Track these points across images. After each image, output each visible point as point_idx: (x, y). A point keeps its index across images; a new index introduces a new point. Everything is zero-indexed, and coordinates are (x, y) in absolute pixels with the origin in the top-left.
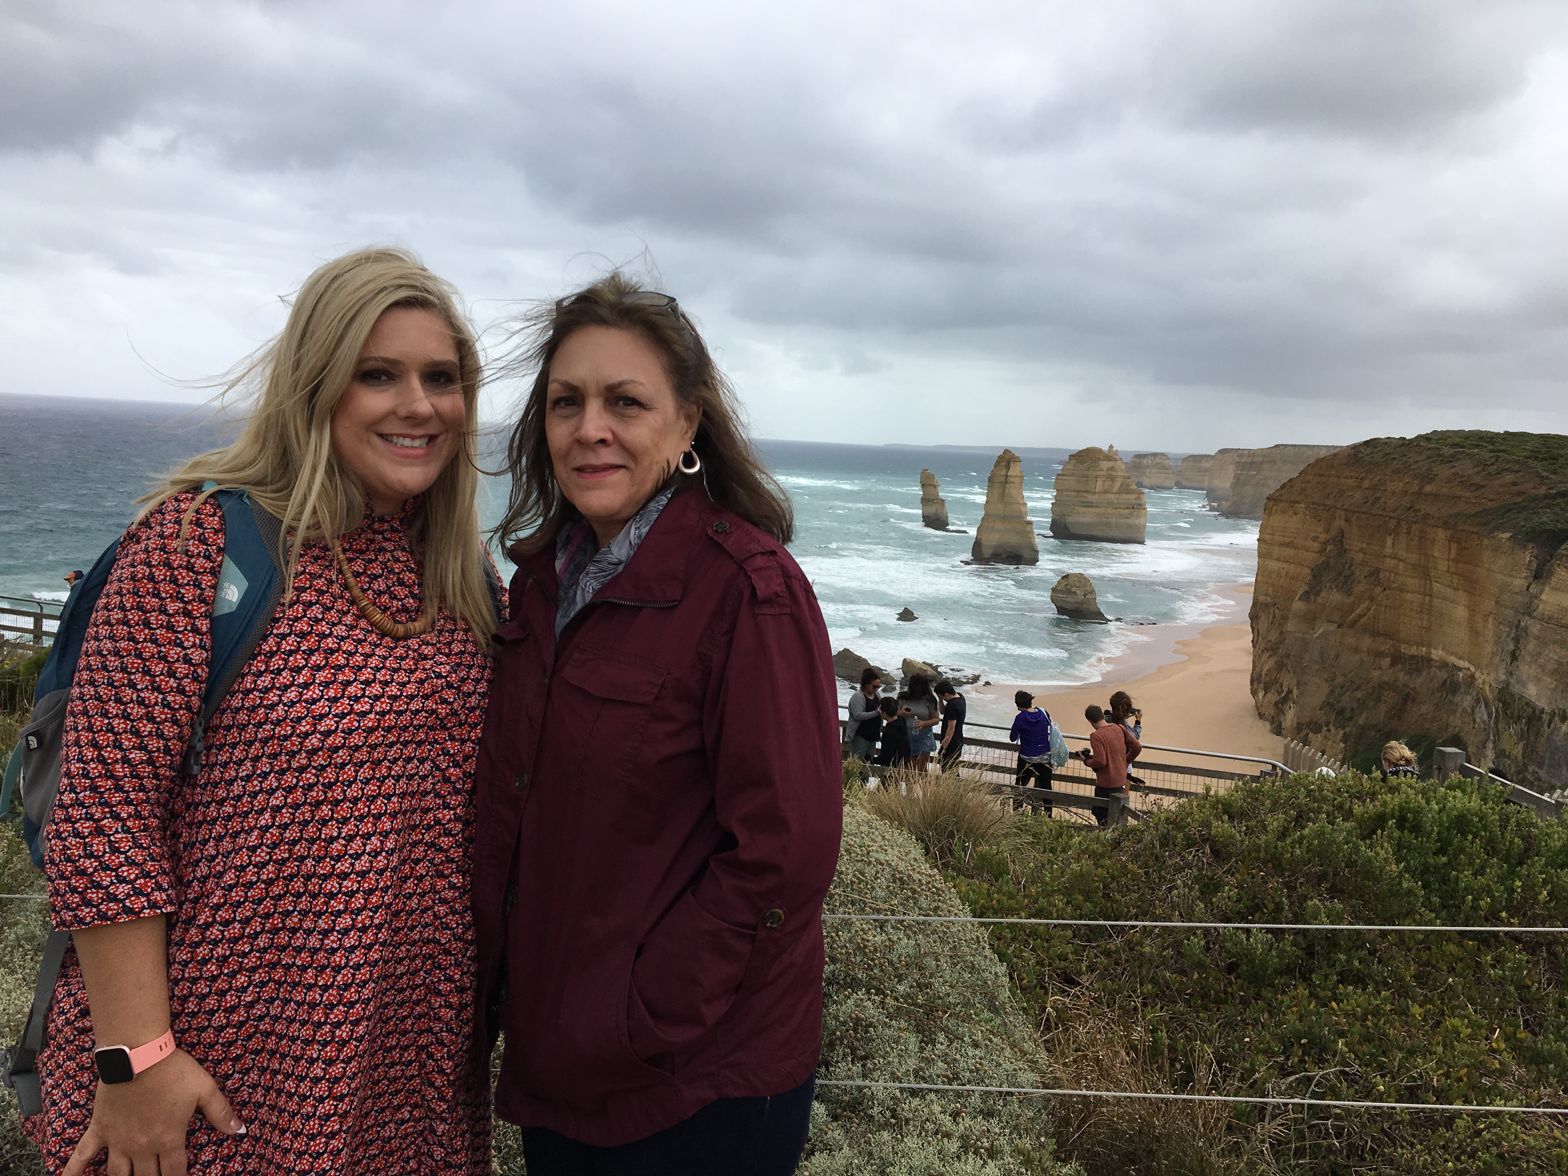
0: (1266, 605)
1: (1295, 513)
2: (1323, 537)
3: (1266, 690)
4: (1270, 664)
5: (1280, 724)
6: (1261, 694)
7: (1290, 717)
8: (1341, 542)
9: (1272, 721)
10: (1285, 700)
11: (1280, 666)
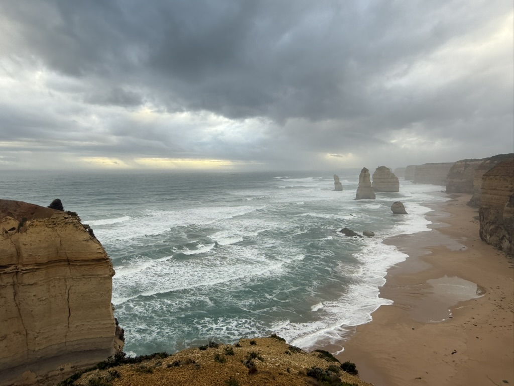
0: (487, 209)
1: (496, 179)
2: (510, 186)
3: (491, 235)
4: (492, 227)
5: (501, 246)
6: (488, 237)
7: (506, 244)
9: (496, 245)
10: (502, 239)
11: (497, 228)
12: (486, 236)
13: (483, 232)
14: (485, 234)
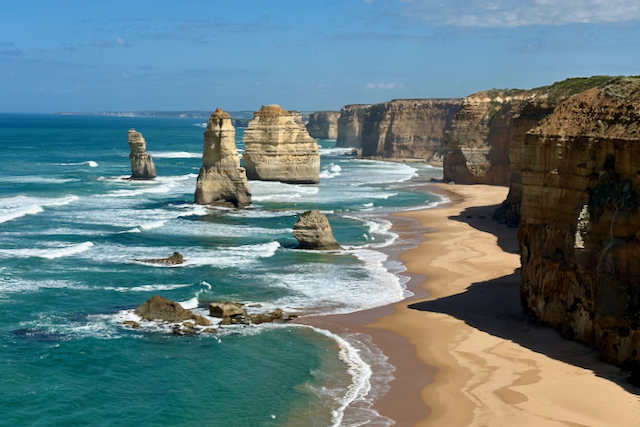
2: (590, 164)
3: (547, 300)
4: (549, 277)
5: (571, 329)
6: (541, 305)
7: (582, 322)
8: (613, 167)
10: (574, 308)
12: (534, 303)
13: (528, 292)
14: (533, 297)
